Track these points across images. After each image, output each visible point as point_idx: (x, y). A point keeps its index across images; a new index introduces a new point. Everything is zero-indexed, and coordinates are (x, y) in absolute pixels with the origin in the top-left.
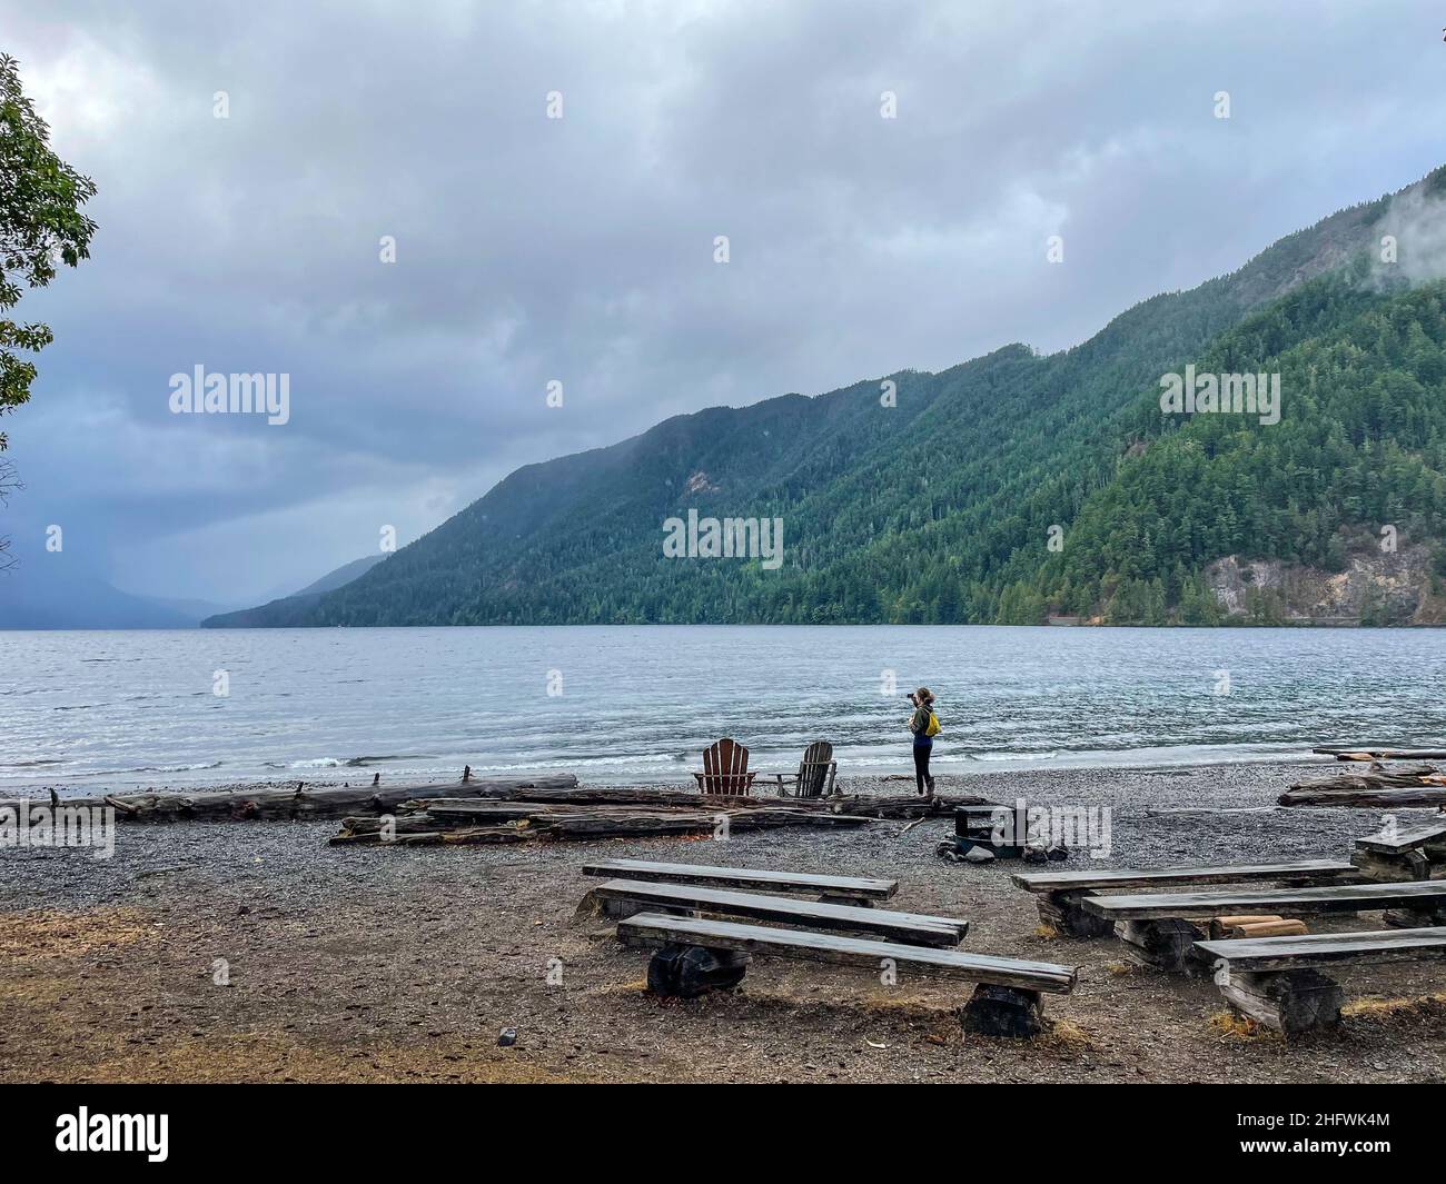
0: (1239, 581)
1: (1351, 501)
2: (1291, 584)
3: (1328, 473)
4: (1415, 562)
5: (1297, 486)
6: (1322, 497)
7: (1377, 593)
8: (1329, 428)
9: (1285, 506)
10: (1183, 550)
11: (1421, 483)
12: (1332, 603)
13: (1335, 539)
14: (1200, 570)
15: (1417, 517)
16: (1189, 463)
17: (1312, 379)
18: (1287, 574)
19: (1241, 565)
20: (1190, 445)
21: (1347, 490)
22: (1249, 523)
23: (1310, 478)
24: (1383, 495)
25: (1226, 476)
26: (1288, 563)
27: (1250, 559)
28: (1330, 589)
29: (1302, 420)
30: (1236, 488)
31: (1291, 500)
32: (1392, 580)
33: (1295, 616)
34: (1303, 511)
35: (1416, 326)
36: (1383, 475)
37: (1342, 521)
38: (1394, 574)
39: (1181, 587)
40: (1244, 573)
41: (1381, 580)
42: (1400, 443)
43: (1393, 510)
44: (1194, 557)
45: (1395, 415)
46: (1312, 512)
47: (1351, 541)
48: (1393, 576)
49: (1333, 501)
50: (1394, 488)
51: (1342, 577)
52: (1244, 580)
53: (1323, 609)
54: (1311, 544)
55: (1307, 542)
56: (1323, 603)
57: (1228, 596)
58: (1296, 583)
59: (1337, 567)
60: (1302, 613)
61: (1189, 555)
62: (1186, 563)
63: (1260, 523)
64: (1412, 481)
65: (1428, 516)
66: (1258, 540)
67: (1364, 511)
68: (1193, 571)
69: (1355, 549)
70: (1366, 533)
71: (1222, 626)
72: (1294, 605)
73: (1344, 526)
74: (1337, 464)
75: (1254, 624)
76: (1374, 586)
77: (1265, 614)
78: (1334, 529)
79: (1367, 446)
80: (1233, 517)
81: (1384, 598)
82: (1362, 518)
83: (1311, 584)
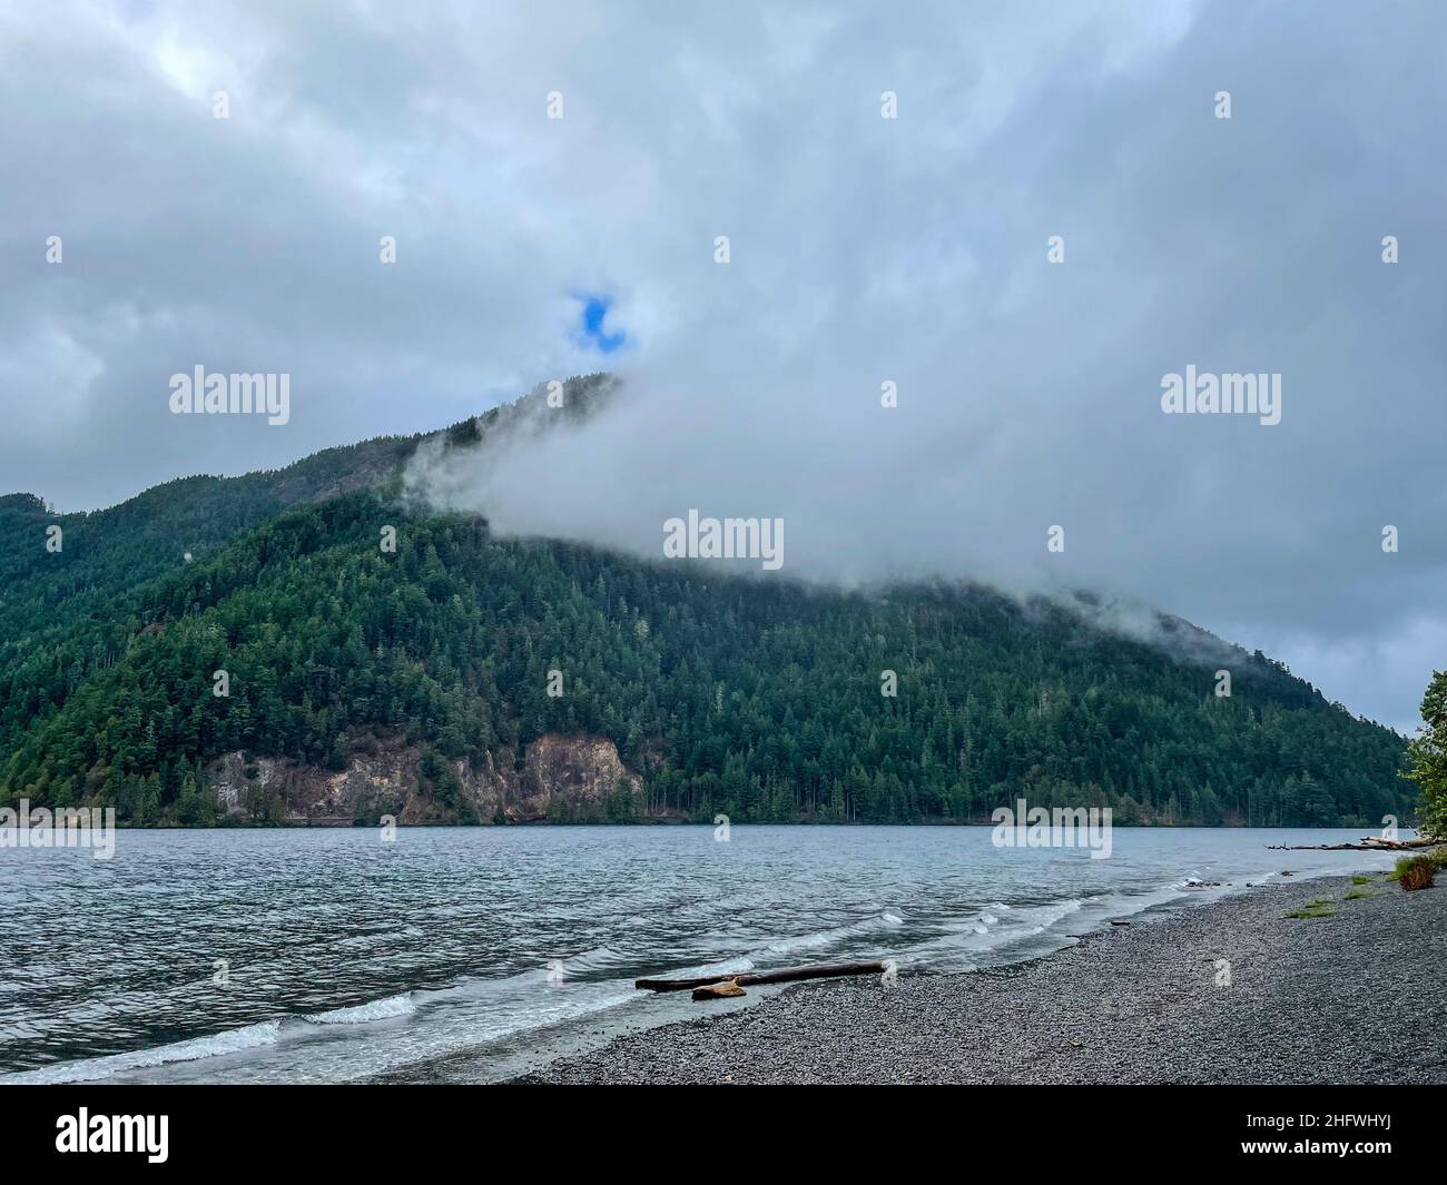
0: (244, 779)
1: (360, 703)
2: (294, 782)
3: (344, 676)
4: (408, 763)
5: (314, 683)
6: (335, 696)
7: (371, 794)
8: (349, 630)
9: (298, 701)
10: (186, 742)
11: (421, 689)
12: (330, 803)
13: (342, 738)
14: (204, 765)
15: (415, 721)
16: (210, 649)
17: (340, 582)
18: (292, 772)
19: (249, 761)
20: (214, 631)
21: (357, 691)
22: (262, 718)
23: (326, 678)
24: (387, 698)
25: (247, 666)
26: (294, 761)
27: (257, 755)
28: (330, 788)
29: (326, 620)
30: (254, 680)
31: (306, 697)
32: (386, 781)
33: (294, 816)
34: (316, 709)
35: (431, 549)
36: (391, 680)
37: (351, 721)
38: (387, 775)
39: (181, 783)
40: (249, 770)
41: (376, 781)
42: (408, 651)
43: (395, 714)
44: (200, 751)
45: (407, 626)
46: (324, 711)
47: (355, 741)
48: (386, 776)
49: (344, 701)
50: (398, 693)
51: (344, 777)
52: (249, 777)
53: (320, 808)
54: (318, 742)
55: (315, 740)
56: (321, 803)
57: (229, 794)
58: (299, 782)
59: (339, 766)
60: (301, 813)
61: (195, 748)
62: (191, 757)
63: (272, 720)
64: (414, 687)
65: (423, 721)
66: (268, 735)
67: (370, 713)
68: (196, 766)
69: (359, 749)
70: (370, 734)
71: (217, 827)
72: (294, 805)
73: (351, 727)
74: (352, 664)
75: (252, 825)
76: (370, 786)
77: (263, 813)
78: (341, 728)
79: (380, 651)
80: (247, 710)
81: (376, 799)
82: (367, 720)
83: (313, 780)
